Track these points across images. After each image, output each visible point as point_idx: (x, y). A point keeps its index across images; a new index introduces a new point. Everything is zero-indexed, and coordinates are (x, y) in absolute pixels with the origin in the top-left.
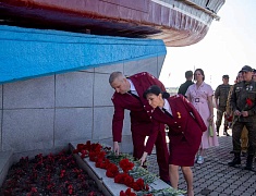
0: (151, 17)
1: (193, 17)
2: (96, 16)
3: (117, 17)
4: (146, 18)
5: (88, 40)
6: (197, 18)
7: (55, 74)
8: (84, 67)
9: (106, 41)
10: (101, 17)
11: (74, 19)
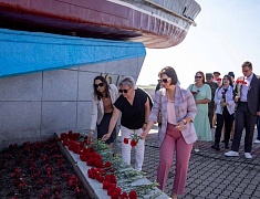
0: (131, 22)
1: (170, 23)
2: (79, 21)
3: (99, 22)
4: (126, 23)
5: (73, 42)
6: (175, 24)
7: (42, 71)
8: (69, 66)
9: (89, 43)
10: (84, 22)
11: (59, 23)
